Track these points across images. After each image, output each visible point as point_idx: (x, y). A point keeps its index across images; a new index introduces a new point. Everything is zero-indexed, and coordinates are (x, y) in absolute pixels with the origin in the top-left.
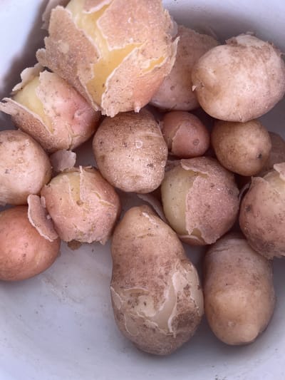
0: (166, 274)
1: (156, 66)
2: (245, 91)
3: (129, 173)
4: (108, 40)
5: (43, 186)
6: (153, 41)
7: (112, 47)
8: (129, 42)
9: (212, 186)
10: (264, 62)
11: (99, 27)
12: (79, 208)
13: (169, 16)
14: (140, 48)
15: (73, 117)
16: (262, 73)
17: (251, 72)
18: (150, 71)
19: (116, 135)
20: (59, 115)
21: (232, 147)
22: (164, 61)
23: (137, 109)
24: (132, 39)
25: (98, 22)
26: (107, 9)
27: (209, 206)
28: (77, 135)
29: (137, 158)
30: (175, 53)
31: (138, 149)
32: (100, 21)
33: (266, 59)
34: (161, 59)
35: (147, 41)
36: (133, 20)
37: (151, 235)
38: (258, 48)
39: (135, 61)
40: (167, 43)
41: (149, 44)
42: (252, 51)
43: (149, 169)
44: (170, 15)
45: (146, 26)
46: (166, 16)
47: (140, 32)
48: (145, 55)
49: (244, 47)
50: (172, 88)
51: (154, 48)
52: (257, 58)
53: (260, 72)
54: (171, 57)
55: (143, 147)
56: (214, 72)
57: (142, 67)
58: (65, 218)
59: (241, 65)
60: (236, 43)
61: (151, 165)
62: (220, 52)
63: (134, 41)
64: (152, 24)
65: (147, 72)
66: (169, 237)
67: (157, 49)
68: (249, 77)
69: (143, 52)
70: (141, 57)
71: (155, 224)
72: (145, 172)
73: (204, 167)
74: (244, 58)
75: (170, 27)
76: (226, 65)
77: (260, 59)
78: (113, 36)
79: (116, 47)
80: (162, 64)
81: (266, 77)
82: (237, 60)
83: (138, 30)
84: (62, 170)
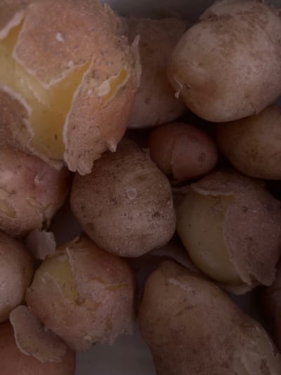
0: (231, 359)
1: (119, 87)
2: (252, 76)
3: (132, 236)
4: (38, 75)
5: (26, 290)
6: (102, 54)
7: (48, 83)
8: (68, 68)
9: (245, 210)
10: (262, 28)
11: (19, 61)
12: (81, 309)
13: (112, 12)
14: (88, 71)
15: (34, 186)
16: (266, 43)
17: (252, 47)
18: (113, 96)
19: (98, 192)
20: (14, 192)
21: (252, 151)
22: (128, 76)
23: (113, 148)
24: (71, 63)
25: (14, 55)
26: (21, 33)
27: (251, 239)
28: (48, 205)
29: (136, 214)
30: (138, 57)
31: (133, 201)
32: (17, 51)
33: (263, 23)
34: (123, 74)
35: (94, 57)
36: (64, 35)
37: (189, 308)
38: (247, 13)
39: (87, 91)
40: (123, 50)
41: (98, 61)
42: (242, 19)
43: (156, 221)
44: (113, 9)
45: (85, 37)
46: (108, 13)
47: (79, 48)
48: (98, 78)
49: (228, 17)
50: (147, 101)
51: (107, 63)
52: (253, 26)
53: (263, 43)
54: (134, 65)
55: (139, 195)
56: (200, 65)
57: (100, 95)
58: (68, 328)
59: (235, 43)
60: (215, 16)
61: (156, 215)
62: (199, 35)
63: (75, 63)
64: (92, 31)
65: (110, 99)
66: (215, 300)
67: (112, 63)
68: (252, 54)
69: (94, 74)
70: (93, 82)
71: (190, 289)
72: (152, 227)
73: (224, 186)
74: (236, 32)
75: (118, 27)
76: (214, 50)
77: (257, 26)
78: (43, 68)
79: (54, 82)
80: (126, 81)
81: (272, 48)
82: (227, 38)
83: (76, 47)
84: (43, 258)
